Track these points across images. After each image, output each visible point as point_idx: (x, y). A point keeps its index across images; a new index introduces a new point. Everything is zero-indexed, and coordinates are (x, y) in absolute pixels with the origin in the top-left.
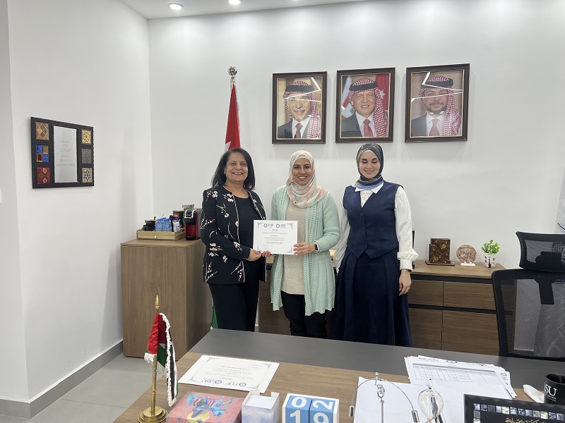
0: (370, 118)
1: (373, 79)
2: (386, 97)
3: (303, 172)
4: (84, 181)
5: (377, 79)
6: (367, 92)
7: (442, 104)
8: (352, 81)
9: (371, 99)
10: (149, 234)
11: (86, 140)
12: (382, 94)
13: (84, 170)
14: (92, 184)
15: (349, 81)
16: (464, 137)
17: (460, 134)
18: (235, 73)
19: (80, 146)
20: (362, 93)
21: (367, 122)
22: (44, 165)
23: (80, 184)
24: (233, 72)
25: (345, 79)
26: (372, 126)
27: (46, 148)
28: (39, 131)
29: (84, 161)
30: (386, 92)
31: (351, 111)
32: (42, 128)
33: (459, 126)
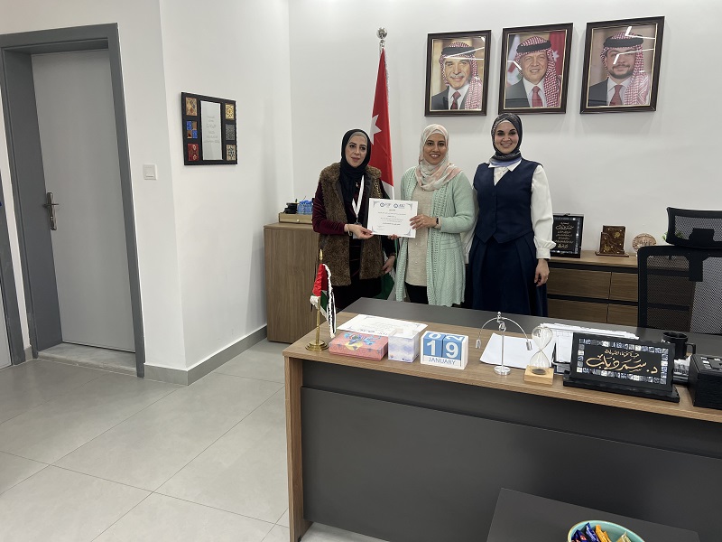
0: (540, 85)
1: (545, 37)
2: (560, 59)
3: (436, 149)
4: (229, 158)
5: (550, 37)
6: (538, 53)
7: (628, 66)
8: (521, 40)
9: (543, 63)
10: (291, 218)
11: (229, 116)
12: (555, 55)
13: (228, 147)
14: (235, 162)
15: (517, 41)
16: (652, 107)
17: (647, 103)
18: (385, 35)
19: (224, 122)
20: (531, 55)
21: (536, 90)
22: (193, 141)
23: (224, 161)
24: (382, 34)
25: (512, 38)
26: (542, 95)
27: (195, 124)
28: (189, 106)
29: (228, 138)
30: (560, 53)
31: (518, 76)
32: (191, 103)
33: (647, 93)
